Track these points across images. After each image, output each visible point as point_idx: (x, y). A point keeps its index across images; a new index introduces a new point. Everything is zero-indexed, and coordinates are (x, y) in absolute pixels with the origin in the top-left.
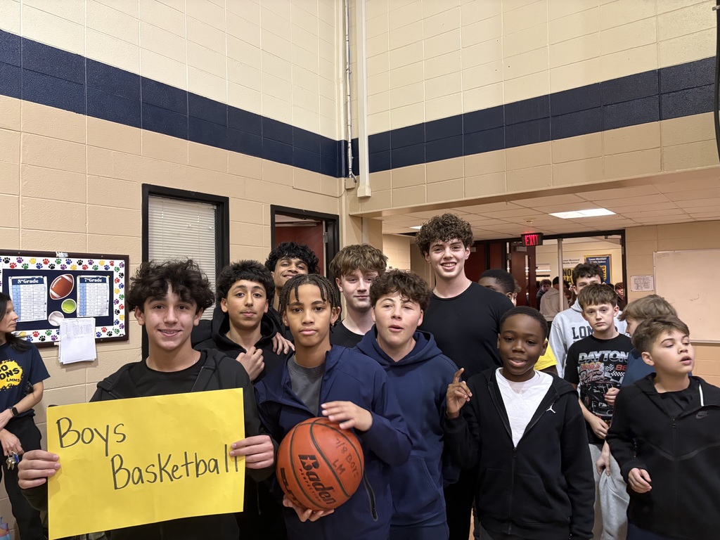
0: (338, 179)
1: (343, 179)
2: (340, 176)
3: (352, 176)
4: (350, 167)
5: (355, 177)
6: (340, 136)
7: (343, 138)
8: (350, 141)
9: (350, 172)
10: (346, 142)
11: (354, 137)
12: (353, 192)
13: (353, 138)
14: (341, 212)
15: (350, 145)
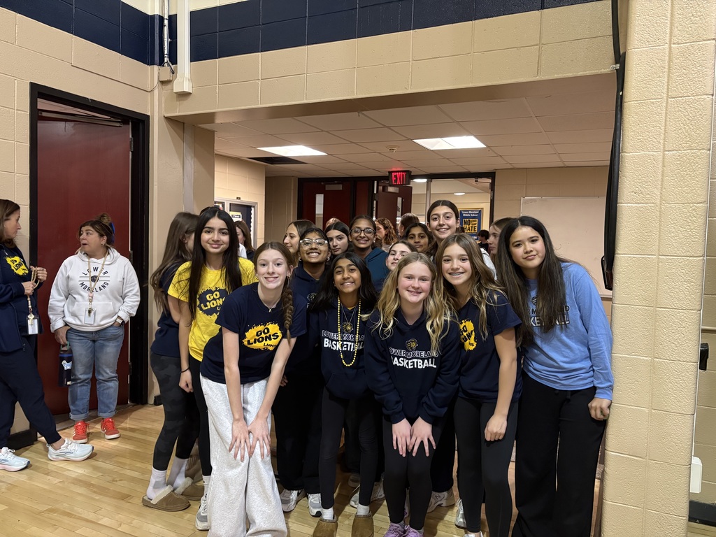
0: (149, 67)
1: (156, 67)
2: (152, 63)
3: (169, 65)
4: (166, 52)
5: (173, 66)
6: (153, 9)
7: (157, 12)
8: (166, 17)
9: (166, 60)
10: (162, 19)
11: (172, 13)
12: (169, 87)
13: (170, 14)
14: (153, 112)
15: (166, 22)
